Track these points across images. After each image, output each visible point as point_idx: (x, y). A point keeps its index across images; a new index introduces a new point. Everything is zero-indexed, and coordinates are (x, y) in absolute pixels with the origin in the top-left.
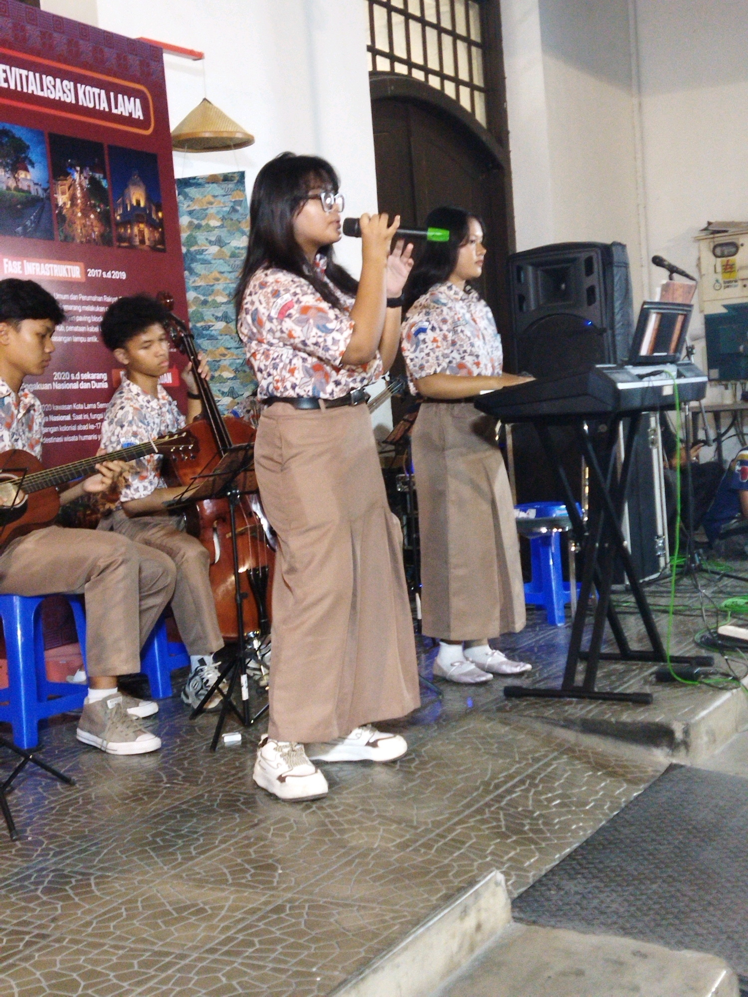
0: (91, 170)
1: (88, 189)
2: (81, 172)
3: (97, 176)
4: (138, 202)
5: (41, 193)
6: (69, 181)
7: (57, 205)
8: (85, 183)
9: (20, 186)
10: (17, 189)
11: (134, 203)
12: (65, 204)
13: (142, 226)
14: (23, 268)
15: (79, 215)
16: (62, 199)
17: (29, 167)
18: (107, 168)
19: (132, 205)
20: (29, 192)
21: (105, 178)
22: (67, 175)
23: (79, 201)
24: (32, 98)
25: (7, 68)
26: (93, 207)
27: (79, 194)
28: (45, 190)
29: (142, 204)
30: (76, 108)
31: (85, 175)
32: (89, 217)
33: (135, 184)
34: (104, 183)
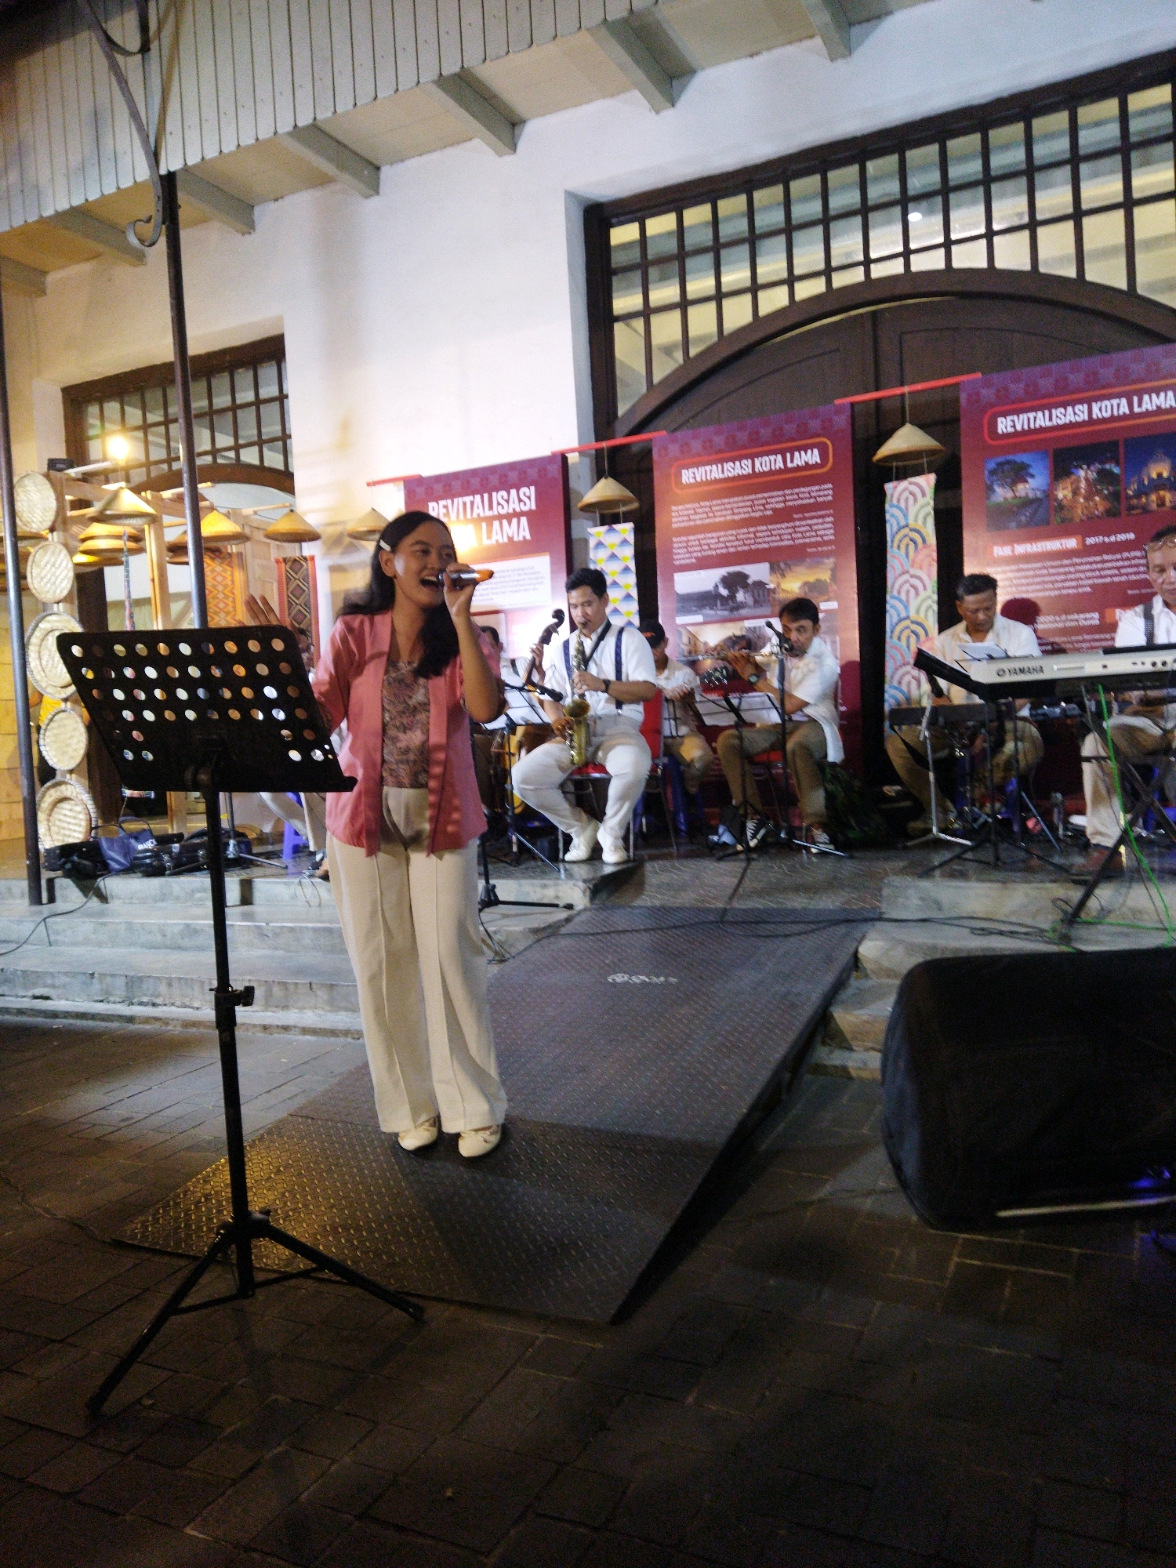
0: (1102, 463)
1: (1095, 480)
2: (1089, 468)
3: (1108, 466)
4: (1160, 475)
5: (1039, 494)
6: (1073, 477)
7: (1056, 499)
8: (1092, 475)
9: (1018, 494)
10: (1016, 497)
11: (1154, 476)
12: (1065, 497)
13: (1162, 493)
14: (1013, 551)
15: (1082, 500)
16: (1060, 495)
17: (1029, 480)
18: (1122, 456)
19: (1151, 480)
20: (1027, 496)
21: (1118, 464)
22: (1068, 474)
23: (1083, 491)
24: (1042, 430)
25: (1015, 417)
26: (1099, 493)
27: (1083, 485)
28: (1044, 492)
29: (1165, 475)
30: (1091, 421)
31: (1092, 468)
32: (1093, 500)
33: (1157, 461)
34: (1116, 470)
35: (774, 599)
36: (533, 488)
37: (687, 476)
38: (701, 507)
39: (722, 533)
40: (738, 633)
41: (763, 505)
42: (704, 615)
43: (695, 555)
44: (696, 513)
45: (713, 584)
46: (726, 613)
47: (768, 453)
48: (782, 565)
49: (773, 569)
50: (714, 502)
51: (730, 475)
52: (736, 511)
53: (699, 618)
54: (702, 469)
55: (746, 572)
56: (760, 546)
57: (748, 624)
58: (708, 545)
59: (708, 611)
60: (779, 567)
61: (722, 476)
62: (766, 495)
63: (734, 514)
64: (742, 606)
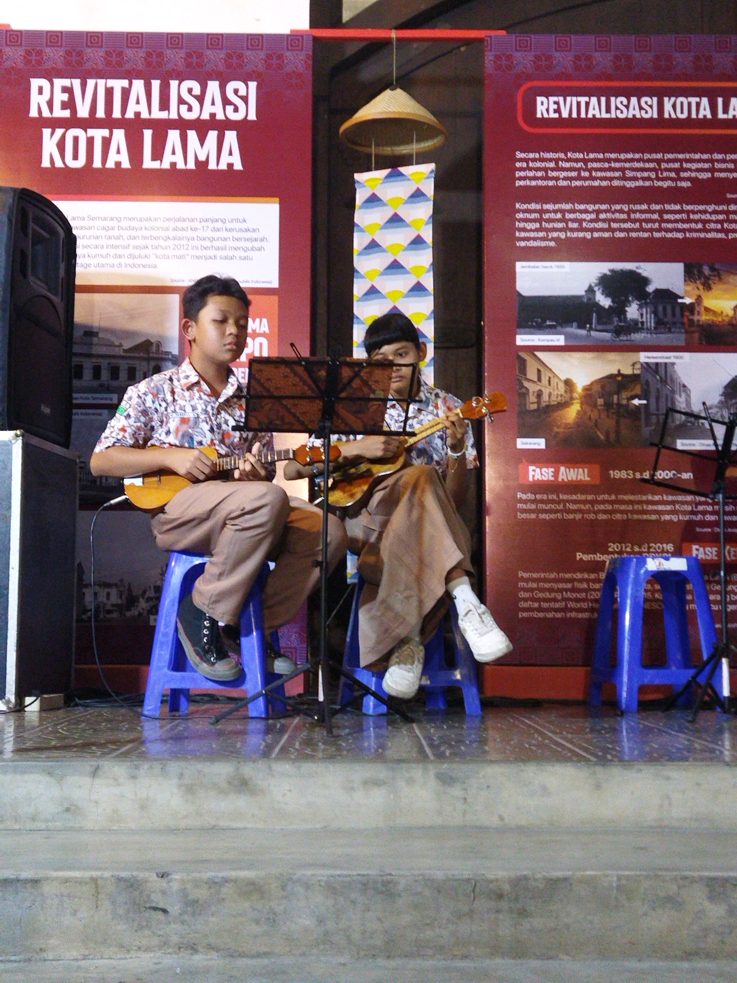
35: (691, 322)
36: (253, 85)
37: (545, 107)
38: (569, 160)
39: (604, 207)
40: (627, 371)
41: (677, 171)
42: (568, 337)
43: (555, 235)
44: (557, 169)
45: (586, 288)
46: (607, 336)
47: (687, 93)
48: (706, 270)
49: (690, 274)
50: (592, 156)
51: (621, 116)
52: (629, 174)
53: (559, 340)
54: (572, 100)
55: (645, 274)
56: (669, 235)
57: (644, 357)
58: (580, 221)
59: (573, 330)
60: (700, 272)
61: (605, 115)
62: (681, 156)
63: (624, 178)
64: (635, 326)
